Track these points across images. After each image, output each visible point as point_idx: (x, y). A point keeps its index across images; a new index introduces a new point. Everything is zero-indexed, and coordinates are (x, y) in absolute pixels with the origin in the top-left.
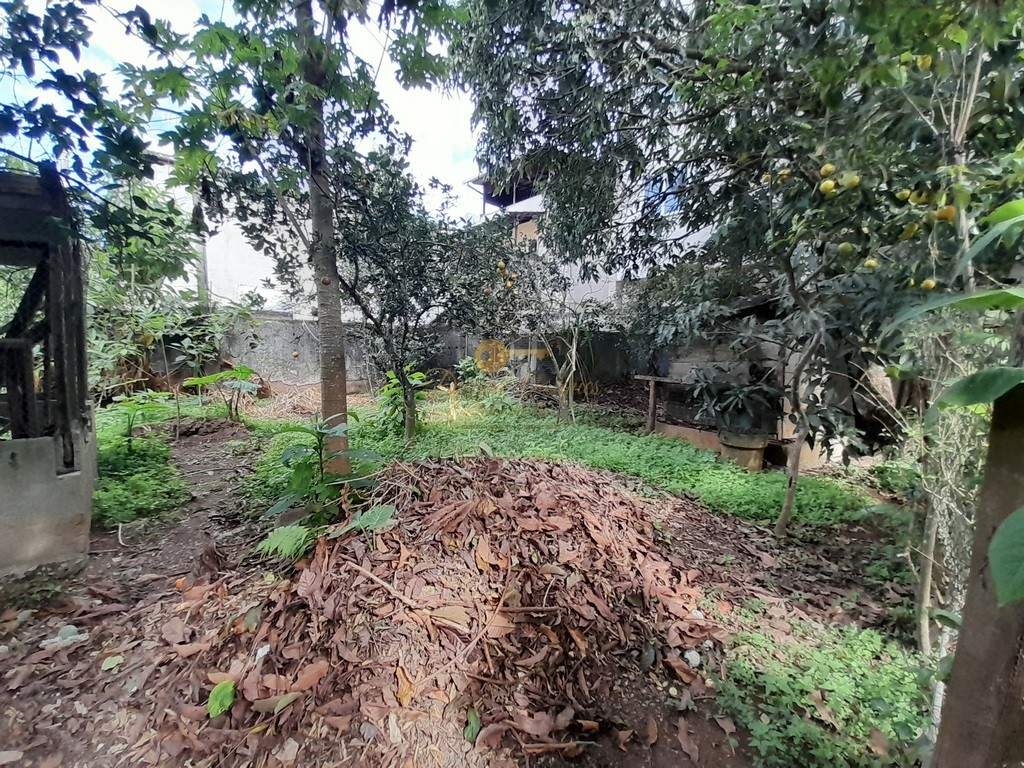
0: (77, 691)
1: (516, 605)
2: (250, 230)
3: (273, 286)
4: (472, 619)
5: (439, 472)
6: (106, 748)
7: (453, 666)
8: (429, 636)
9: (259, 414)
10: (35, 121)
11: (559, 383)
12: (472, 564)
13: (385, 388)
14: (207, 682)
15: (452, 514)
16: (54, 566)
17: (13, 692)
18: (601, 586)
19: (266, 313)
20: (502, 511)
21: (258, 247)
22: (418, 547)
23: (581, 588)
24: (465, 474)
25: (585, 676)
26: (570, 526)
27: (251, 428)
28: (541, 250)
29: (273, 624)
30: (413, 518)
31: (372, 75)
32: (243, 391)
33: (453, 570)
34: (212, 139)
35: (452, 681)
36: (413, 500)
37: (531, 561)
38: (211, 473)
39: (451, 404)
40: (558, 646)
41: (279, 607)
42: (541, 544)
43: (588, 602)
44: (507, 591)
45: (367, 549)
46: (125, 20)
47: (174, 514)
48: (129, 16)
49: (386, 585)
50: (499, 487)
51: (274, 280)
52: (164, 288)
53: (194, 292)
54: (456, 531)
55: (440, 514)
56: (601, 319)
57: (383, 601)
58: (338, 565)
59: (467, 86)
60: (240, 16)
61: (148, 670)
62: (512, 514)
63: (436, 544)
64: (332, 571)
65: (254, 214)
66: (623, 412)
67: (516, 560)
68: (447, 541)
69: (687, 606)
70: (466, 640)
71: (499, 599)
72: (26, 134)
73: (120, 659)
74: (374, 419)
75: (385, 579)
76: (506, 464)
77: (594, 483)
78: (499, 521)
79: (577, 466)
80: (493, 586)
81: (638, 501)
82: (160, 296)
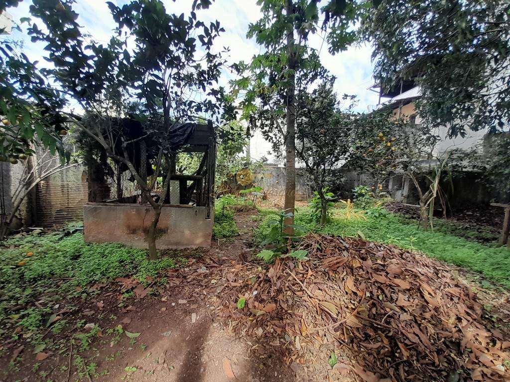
0: (204, 287)
1: (365, 315)
2: (264, 133)
3: (271, 154)
4: (339, 313)
5: (332, 241)
6: (209, 307)
7: (327, 329)
8: (317, 312)
9: (263, 207)
10: (207, 107)
11: (422, 204)
12: (342, 288)
13: (314, 199)
14: (238, 297)
15: (335, 262)
16: (203, 248)
17: (188, 282)
18: (426, 328)
19: (268, 165)
20: (364, 268)
21: (266, 139)
22: (317, 272)
23: (411, 323)
24: (345, 244)
25: (404, 370)
26: (409, 288)
27: (259, 211)
28: (418, 120)
29: (259, 285)
30: (316, 259)
31: (317, 54)
32: (258, 196)
33: (332, 287)
34: (254, 101)
35: (325, 335)
36: (317, 251)
37: (378, 298)
38: (245, 227)
39: (347, 210)
40: (388, 346)
41: (261, 279)
42: (386, 291)
43: (414, 333)
44: (360, 307)
45: (295, 267)
46: (230, 68)
47: (234, 239)
48: (232, 67)
49: (301, 283)
50: (365, 256)
51: (272, 152)
52: (237, 156)
53: (245, 157)
54: (336, 270)
55: (329, 260)
56: (465, 163)
57: (299, 289)
58: (283, 270)
59: (371, 38)
60: (266, 49)
61: (223, 287)
62: (370, 271)
63: (325, 273)
64: (281, 271)
65: (267, 126)
66: (479, 229)
67: (368, 294)
68: (331, 273)
69: (494, 361)
70: (335, 321)
71: (355, 309)
72: (205, 111)
73: (216, 281)
74: (307, 213)
75: (301, 281)
76: (372, 245)
77: (435, 268)
78: (361, 272)
79: (424, 256)
80: (353, 302)
81: (473, 288)
82: (235, 160)
